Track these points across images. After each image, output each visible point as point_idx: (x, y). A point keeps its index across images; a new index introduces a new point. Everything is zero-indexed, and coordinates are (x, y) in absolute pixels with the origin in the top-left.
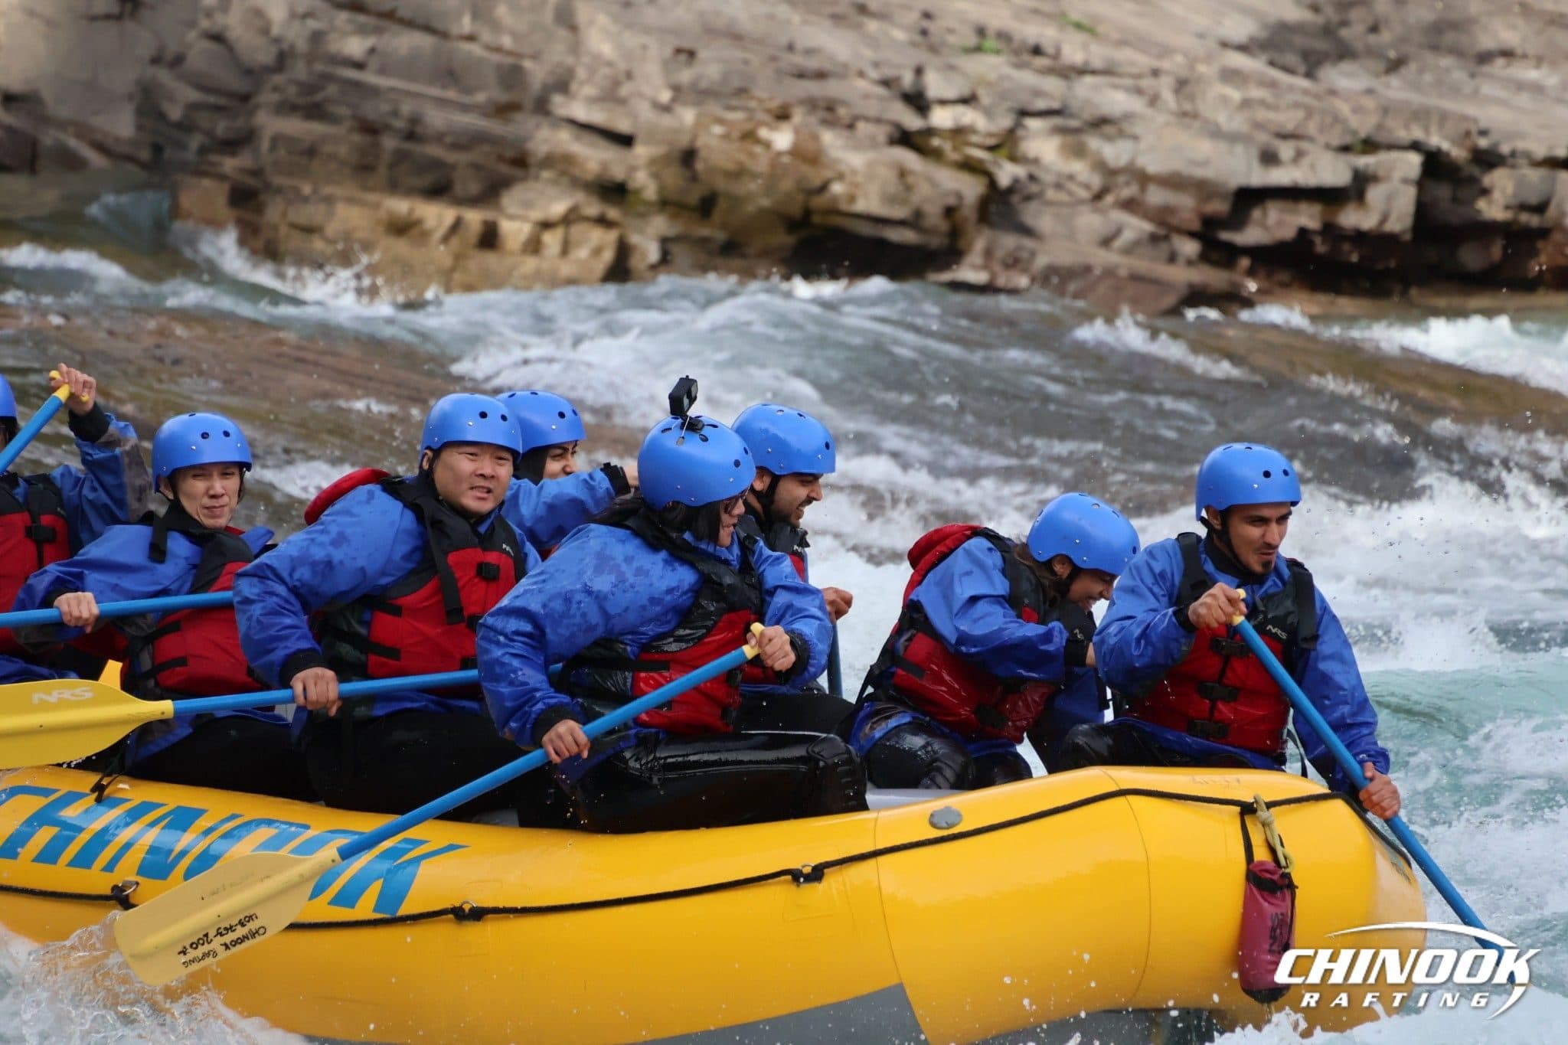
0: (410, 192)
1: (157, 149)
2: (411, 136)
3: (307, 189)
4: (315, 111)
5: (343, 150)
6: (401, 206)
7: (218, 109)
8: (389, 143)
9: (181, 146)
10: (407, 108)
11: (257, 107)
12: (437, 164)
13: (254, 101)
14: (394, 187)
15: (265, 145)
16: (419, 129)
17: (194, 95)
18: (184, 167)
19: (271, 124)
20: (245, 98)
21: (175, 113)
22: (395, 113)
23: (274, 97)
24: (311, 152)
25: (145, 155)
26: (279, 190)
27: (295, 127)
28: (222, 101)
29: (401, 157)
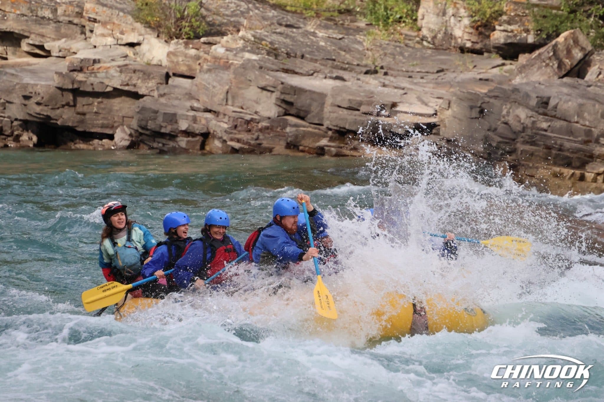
0: (559, 165)
1: (489, 154)
2: (560, 150)
3: (531, 165)
4: (533, 143)
5: (541, 154)
6: (557, 169)
7: (506, 143)
8: (554, 152)
9: (496, 153)
10: (559, 142)
11: (517, 142)
12: (567, 157)
13: (516, 141)
14: (555, 164)
15: (519, 152)
16: (562, 148)
17: (500, 139)
18: (496, 159)
19: (521, 147)
20: (514, 140)
21: (494, 144)
22: (556, 143)
23: (522, 139)
24: (532, 154)
25: (486, 156)
26: (523, 165)
27: (528, 147)
28: (507, 141)
29: (557, 156)
